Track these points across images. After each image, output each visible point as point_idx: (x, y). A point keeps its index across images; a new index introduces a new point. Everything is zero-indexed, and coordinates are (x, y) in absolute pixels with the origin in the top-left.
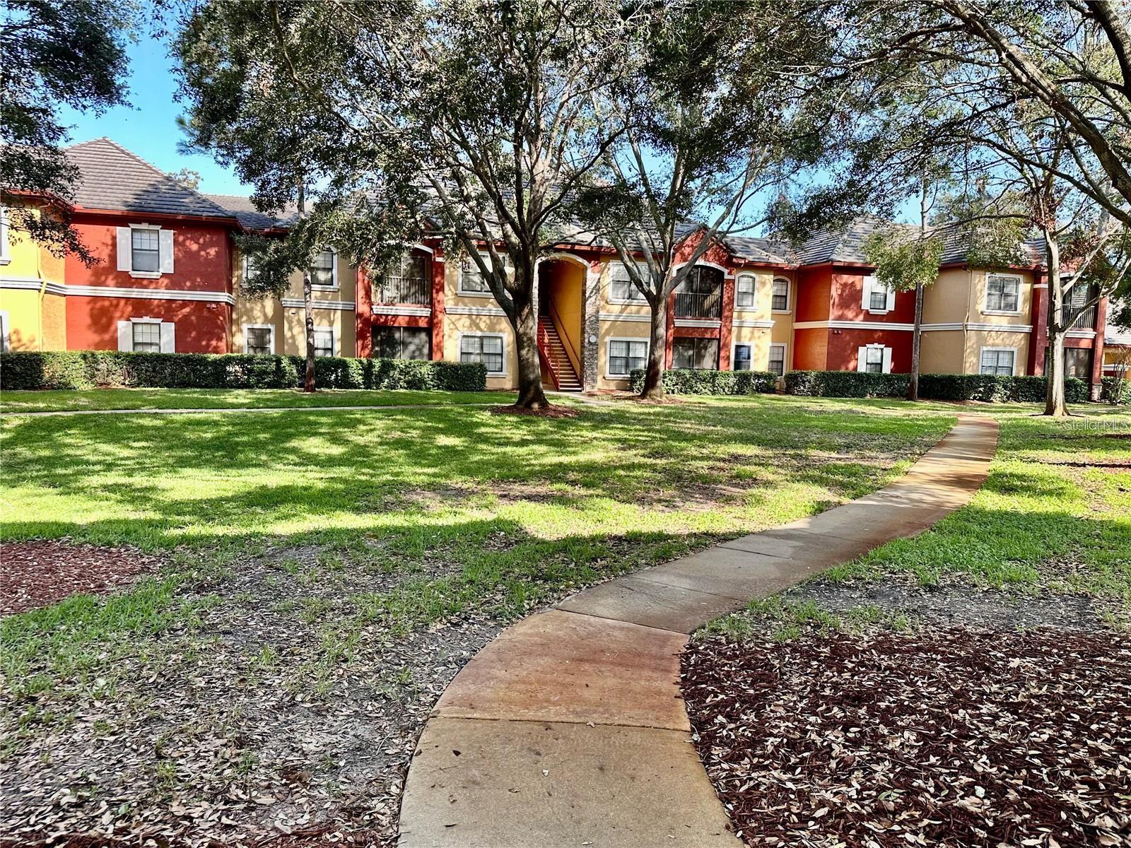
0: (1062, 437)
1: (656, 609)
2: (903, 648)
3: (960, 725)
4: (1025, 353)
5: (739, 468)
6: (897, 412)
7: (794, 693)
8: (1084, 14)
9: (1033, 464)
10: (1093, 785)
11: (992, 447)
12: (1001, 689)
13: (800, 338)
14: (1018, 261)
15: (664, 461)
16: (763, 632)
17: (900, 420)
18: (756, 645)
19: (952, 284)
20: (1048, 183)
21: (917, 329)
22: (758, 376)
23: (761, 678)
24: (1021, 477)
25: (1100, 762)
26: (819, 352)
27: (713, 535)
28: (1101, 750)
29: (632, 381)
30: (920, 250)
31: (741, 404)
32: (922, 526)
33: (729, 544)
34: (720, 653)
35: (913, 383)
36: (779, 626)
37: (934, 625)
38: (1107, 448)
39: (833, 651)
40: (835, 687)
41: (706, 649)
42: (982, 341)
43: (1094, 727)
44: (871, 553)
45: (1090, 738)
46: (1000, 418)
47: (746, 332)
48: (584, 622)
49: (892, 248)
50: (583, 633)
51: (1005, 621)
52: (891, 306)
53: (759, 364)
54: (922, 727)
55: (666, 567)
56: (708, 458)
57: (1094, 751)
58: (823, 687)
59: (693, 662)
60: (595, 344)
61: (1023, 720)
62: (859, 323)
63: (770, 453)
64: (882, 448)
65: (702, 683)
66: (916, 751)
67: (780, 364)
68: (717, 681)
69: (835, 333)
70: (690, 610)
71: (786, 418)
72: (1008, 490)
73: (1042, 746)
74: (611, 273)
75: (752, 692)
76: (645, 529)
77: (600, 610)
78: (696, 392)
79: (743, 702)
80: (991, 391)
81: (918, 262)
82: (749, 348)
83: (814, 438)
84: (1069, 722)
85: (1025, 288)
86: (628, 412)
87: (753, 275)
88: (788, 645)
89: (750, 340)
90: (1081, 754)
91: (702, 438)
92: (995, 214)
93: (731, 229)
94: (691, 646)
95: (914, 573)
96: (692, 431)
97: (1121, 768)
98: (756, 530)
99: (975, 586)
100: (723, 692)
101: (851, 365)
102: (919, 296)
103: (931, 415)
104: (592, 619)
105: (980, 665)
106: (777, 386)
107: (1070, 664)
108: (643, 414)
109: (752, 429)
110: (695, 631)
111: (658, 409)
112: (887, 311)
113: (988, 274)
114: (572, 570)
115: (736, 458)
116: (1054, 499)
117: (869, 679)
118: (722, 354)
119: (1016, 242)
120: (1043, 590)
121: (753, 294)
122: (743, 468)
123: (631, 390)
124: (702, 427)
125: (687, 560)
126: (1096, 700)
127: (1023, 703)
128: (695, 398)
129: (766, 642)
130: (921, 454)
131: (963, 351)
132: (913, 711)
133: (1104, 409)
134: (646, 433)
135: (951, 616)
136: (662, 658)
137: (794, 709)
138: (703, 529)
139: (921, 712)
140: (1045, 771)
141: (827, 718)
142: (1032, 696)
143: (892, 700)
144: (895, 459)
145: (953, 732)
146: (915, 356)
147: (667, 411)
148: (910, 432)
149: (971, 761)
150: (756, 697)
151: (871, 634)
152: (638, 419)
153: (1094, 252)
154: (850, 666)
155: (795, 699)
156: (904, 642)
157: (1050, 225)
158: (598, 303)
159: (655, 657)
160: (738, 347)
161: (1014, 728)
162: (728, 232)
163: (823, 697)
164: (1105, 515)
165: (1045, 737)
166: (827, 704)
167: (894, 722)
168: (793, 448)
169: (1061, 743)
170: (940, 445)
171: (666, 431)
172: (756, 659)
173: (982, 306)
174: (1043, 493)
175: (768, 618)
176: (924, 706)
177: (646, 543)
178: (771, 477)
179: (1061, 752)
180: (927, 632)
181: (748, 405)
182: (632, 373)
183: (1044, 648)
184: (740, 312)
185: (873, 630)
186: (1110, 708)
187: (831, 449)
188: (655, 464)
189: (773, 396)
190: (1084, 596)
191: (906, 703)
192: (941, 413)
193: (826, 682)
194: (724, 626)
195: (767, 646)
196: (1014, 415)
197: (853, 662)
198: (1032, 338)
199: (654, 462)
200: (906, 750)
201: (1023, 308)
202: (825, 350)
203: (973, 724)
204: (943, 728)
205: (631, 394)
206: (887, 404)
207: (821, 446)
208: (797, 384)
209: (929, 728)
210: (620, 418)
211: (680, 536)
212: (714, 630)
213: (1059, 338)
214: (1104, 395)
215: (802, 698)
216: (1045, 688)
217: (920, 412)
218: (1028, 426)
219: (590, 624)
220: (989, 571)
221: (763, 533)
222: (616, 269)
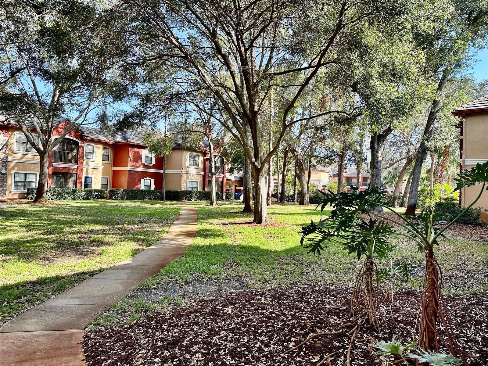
0: (217, 213)
1: (62, 320)
2: (185, 313)
3: (216, 345)
4: (202, 182)
5: (93, 237)
6: (158, 206)
7: (144, 349)
8: (222, 63)
9: (211, 225)
10: (266, 356)
11: (195, 219)
12: (225, 323)
13: (115, 174)
14: (199, 149)
15: (52, 236)
16: (122, 319)
17: (160, 209)
18: (120, 327)
19: (176, 155)
20: (209, 121)
21: (164, 172)
22: (96, 191)
23: (127, 345)
24: (209, 231)
25: (265, 346)
26: (124, 181)
27: (86, 273)
28: (264, 341)
29: (28, 194)
30: (165, 141)
31: (88, 205)
32: (178, 255)
33: (96, 276)
34: (103, 337)
35: (163, 194)
36: (129, 314)
37: (193, 299)
38: (232, 217)
39: (156, 322)
40: (162, 340)
41: (95, 336)
42: (188, 178)
43: (259, 331)
44: (161, 270)
45: (260, 337)
46: (196, 207)
47: (90, 171)
48: (19, 337)
49: (154, 139)
50: (19, 344)
51: (218, 292)
52: (153, 162)
53: (96, 185)
54: (202, 350)
55: (64, 294)
56: (76, 233)
57: (262, 342)
58: (157, 342)
59: (90, 346)
60: (5, 174)
61: (236, 335)
62: (141, 169)
63: (107, 228)
64: (155, 222)
65: (98, 356)
66: (203, 362)
67: (106, 186)
68: (105, 352)
69: (130, 172)
70: (82, 316)
71: (111, 211)
72: (205, 236)
73: (246, 345)
74: (15, 137)
75: (124, 353)
76: (48, 275)
77: (28, 327)
78: (64, 199)
79: (121, 361)
80: (191, 196)
81: (165, 146)
82: (91, 178)
83: (126, 219)
84: (251, 332)
85: (201, 158)
86: (27, 210)
87: (93, 145)
88: (135, 324)
89: (92, 174)
90: (258, 344)
91: (71, 223)
92: (191, 130)
93: (83, 123)
94: (87, 336)
95: (180, 277)
96: (65, 219)
97: (272, 346)
98: (108, 267)
99: (203, 278)
100: (110, 358)
101: (138, 186)
102: (165, 159)
103: (172, 207)
104: (24, 334)
105: (215, 314)
106: (105, 195)
107: (244, 306)
108: (36, 211)
109: (96, 216)
110: (86, 327)
111: (45, 208)
112: (152, 164)
113: (189, 152)
114: (6, 306)
115: (91, 231)
116: (221, 238)
117: (176, 332)
118: (78, 181)
119: (199, 141)
120: (226, 276)
121: (93, 153)
122: (96, 236)
123: (28, 198)
124: (70, 217)
125: (75, 288)
126: (256, 319)
127: (234, 327)
128: (64, 202)
129: (124, 324)
130: (171, 224)
131: (181, 181)
132: (197, 343)
133: (227, 203)
134: (39, 222)
135: (198, 294)
136: (72, 347)
137: (146, 357)
138: (81, 270)
139: (200, 343)
140: (250, 356)
141: (163, 357)
142: (236, 324)
143: (187, 340)
144: (161, 227)
145: (214, 348)
146: (164, 183)
147: (49, 209)
148: (165, 214)
149: (224, 360)
150: (128, 356)
151: (170, 310)
152: (34, 214)
153: (224, 147)
154: (166, 327)
155: (146, 351)
156: (184, 310)
157: (210, 136)
158: (7, 152)
159: (68, 348)
160: (86, 178)
161: (234, 340)
162: (81, 124)
163: (159, 347)
164: (238, 242)
165: (246, 341)
166: (161, 351)
167: (191, 351)
168: (117, 225)
169: (251, 342)
170: (177, 219)
171: (51, 220)
172: (123, 335)
173: (187, 164)
174: (217, 236)
175: (122, 312)
176: (200, 340)
177: (50, 283)
178: (110, 240)
179: (252, 345)
180: (191, 304)
181: (93, 205)
182: (28, 190)
183: (234, 301)
184: (87, 161)
185: (170, 307)
186: (262, 322)
187: (134, 224)
188: (48, 238)
189: (103, 200)
190: (239, 276)
191: (193, 340)
192: (175, 206)
193: (157, 339)
194: (102, 321)
195: (125, 326)
196: (200, 206)
197: (166, 326)
198: (204, 176)
199: (47, 237)
200: (199, 363)
201: (201, 166)
202: (127, 180)
203: (220, 343)
204: (210, 348)
205: (27, 201)
206: (153, 202)
207: (130, 223)
208: (114, 195)
209: (205, 350)
210: (22, 214)
211: (68, 276)
212: (97, 324)
213: (214, 177)
214: (226, 197)
215: (149, 350)
216: (240, 319)
217: (166, 206)
218: (205, 210)
219: (23, 337)
220: (207, 271)
221: (111, 268)
222: (19, 136)
